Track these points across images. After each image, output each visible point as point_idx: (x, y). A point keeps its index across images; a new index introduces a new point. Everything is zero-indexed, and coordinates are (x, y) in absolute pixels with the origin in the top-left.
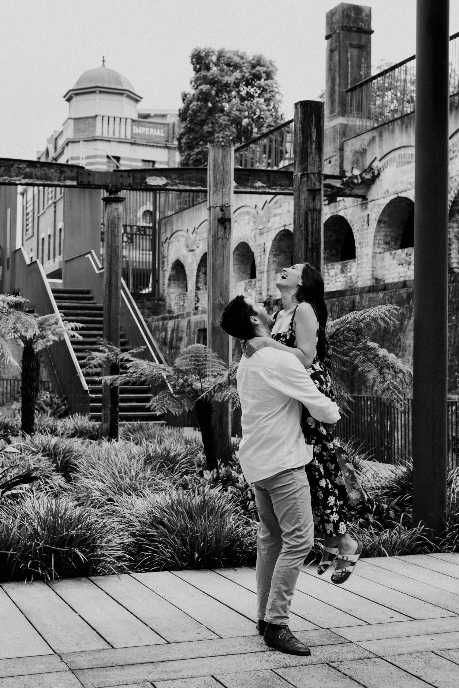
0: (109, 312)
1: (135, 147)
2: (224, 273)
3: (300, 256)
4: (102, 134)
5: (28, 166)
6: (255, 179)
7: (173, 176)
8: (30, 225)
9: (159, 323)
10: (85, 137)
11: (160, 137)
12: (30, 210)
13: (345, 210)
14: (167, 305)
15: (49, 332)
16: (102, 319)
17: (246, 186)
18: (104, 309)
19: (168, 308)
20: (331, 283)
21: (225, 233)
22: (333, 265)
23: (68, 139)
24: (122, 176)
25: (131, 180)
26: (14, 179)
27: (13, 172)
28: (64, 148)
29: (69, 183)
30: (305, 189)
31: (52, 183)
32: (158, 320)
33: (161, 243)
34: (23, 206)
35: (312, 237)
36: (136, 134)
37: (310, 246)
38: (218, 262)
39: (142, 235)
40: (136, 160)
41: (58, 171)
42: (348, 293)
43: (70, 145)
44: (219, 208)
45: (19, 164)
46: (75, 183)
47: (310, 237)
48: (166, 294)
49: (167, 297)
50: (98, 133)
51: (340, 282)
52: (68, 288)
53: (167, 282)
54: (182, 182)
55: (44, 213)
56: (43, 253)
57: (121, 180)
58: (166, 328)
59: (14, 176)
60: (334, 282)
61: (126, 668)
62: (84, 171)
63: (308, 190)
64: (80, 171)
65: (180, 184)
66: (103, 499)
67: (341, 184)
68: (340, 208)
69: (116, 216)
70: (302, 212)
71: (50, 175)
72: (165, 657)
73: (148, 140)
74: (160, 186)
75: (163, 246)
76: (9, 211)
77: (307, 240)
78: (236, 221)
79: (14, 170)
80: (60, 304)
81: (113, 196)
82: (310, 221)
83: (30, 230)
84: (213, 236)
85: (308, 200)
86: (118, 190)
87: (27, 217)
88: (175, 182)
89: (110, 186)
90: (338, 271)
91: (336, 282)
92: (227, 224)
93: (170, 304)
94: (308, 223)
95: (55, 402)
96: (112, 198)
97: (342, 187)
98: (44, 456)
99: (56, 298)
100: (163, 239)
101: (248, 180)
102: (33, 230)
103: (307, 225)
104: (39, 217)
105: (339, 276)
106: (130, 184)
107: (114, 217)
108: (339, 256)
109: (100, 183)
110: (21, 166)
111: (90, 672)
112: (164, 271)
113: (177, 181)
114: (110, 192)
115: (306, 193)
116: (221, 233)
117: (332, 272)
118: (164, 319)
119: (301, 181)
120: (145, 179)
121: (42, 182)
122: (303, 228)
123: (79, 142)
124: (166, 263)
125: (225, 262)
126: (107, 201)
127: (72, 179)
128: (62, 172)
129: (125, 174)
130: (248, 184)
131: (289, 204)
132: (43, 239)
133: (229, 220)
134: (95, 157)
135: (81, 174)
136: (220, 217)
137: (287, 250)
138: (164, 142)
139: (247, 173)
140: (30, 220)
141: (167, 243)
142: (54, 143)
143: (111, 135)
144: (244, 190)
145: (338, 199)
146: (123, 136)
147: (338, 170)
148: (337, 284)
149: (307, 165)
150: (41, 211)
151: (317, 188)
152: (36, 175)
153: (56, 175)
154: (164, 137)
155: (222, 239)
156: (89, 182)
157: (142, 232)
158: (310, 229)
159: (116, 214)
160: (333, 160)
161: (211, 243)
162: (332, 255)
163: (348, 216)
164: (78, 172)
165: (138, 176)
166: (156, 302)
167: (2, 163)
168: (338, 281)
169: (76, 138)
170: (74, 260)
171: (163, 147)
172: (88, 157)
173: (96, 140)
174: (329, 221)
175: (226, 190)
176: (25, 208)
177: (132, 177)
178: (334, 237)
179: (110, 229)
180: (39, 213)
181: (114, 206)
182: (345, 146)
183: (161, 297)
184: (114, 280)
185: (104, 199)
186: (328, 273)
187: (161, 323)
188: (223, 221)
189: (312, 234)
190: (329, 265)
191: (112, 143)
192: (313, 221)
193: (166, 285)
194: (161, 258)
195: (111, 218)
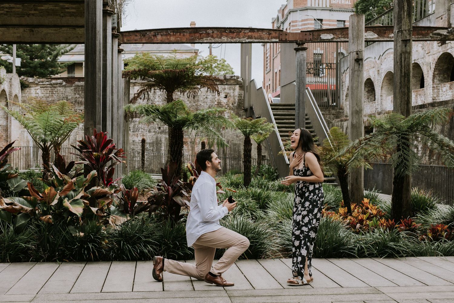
0: (298, 117)
1: (332, 13)
2: (359, 91)
3: (397, 80)
4: (311, 5)
5: (250, 31)
6: (390, 32)
7: (338, 33)
8: (269, 64)
9: (338, 124)
10: (300, 8)
11: (348, 5)
12: (268, 55)
13: (451, 49)
14: (345, 112)
15: (259, 129)
16: (294, 121)
17: (384, 37)
18: (296, 115)
19: (345, 114)
20: (444, 96)
21: (359, 68)
22: (445, 85)
23: (290, 10)
24: (306, 34)
25: (311, 37)
26: (241, 39)
27: (241, 35)
28: (288, 15)
29: (274, 40)
30: (400, 40)
31: (264, 41)
32: (338, 122)
33: (341, 73)
34: (264, 53)
35: (405, 69)
36: (332, 4)
37: (403, 74)
38: (355, 85)
39: (329, 69)
40: (333, 21)
41: (268, 33)
42: (450, 102)
43: (292, 13)
44: (355, 53)
45: (245, 31)
46: (277, 40)
47: (403, 69)
48: (344, 105)
49: (345, 107)
50: (309, 5)
51: (449, 95)
52: (283, 103)
53: (345, 98)
54: (343, 36)
55: (276, 57)
56: (276, 82)
57: (305, 37)
58: (343, 127)
59: (242, 38)
60: (445, 95)
61: (257, 298)
62: (283, 33)
63: (402, 40)
64: (280, 33)
65: (342, 37)
66: (278, 222)
67: (447, 33)
68: (448, 48)
69: (302, 59)
70: (399, 54)
71: (262, 36)
72: (279, 294)
73: (340, 7)
74: (330, 39)
75: (342, 75)
76: (247, 57)
77: (401, 71)
78: (386, 58)
79: (242, 34)
80: (275, 113)
81: (300, 47)
82: (403, 59)
83: (269, 68)
84: (351, 70)
85: (402, 46)
86: (303, 44)
87: (267, 60)
88: (339, 37)
89: (299, 41)
90: (448, 88)
91: (447, 95)
92: (360, 62)
93: (347, 111)
94: (402, 60)
95: (271, 171)
96: (299, 48)
97: (447, 34)
98: (253, 199)
99: (272, 109)
100: (342, 71)
101: (385, 33)
102: (270, 67)
103: (401, 62)
104: (273, 59)
105: (448, 91)
106: (311, 39)
107: (301, 60)
108: (450, 78)
109: (292, 40)
110: (245, 32)
111: (238, 298)
112: (343, 91)
113: (340, 36)
114: (299, 44)
115: (400, 42)
116: (357, 68)
117: (444, 89)
118: (342, 121)
119: (398, 35)
120: (320, 35)
121: (258, 41)
122: (399, 64)
123: (297, 11)
124: (344, 86)
125: (359, 85)
126: (297, 50)
127: (275, 38)
128: (270, 34)
129: (308, 33)
130: (385, 36)
131: (417, 46)
132: (276, 73)
133: (362, 60)
134: (307, 20)
135: (281, 34)
136: (356, 58)
137: (417, 76)
138: (351, 8)
139: (385, 29)
140: (269, 61)
141: (344, 73)
142: (282, 13)
143: (317, 6)
144: (383, 39)
145: (447, 42)
146: (324, 6)
147: (447, 23)
148: (447, 97)
149: (401, 25)
150: (275, 56)
151: (408, 39)
152: (254, 36)
153: (267, 36)
154: (351, 5)
155: (357, 71)
156: (286, 39)
157: (329, 67)
158: (403, 64)
159: (302, 58)
160: (443, 17)
161: (351, 74)
162: (445, 78)
163: (453, 53)
164: (279, 33)
165: (315, 34)
166: (338, 110)
167: (235, 31)
168: (448, 94)
169: (295, 9)
170: (287, 86)
171: (350, 11)
172: (302, 21)
173: (307, 9)
174: (442, 57)
175: (360, 42)
176: (265, 53)
177: (312, 35)
178: (445, 67)
179: (298, 67)
180: (273, 56)
181: (301, 52)
182: (451, 8)
183: (341, 107)
184: (301, 97)
185: (295, 49)
186: (442, 90)
187: (340, 123)
188: (358, 60)
189: (405, 67)
190: (442, 84)
191: (317, 11)
192: (405, 59)
193: (344, 100)
194: (341, 83)
195: (299, 60)
